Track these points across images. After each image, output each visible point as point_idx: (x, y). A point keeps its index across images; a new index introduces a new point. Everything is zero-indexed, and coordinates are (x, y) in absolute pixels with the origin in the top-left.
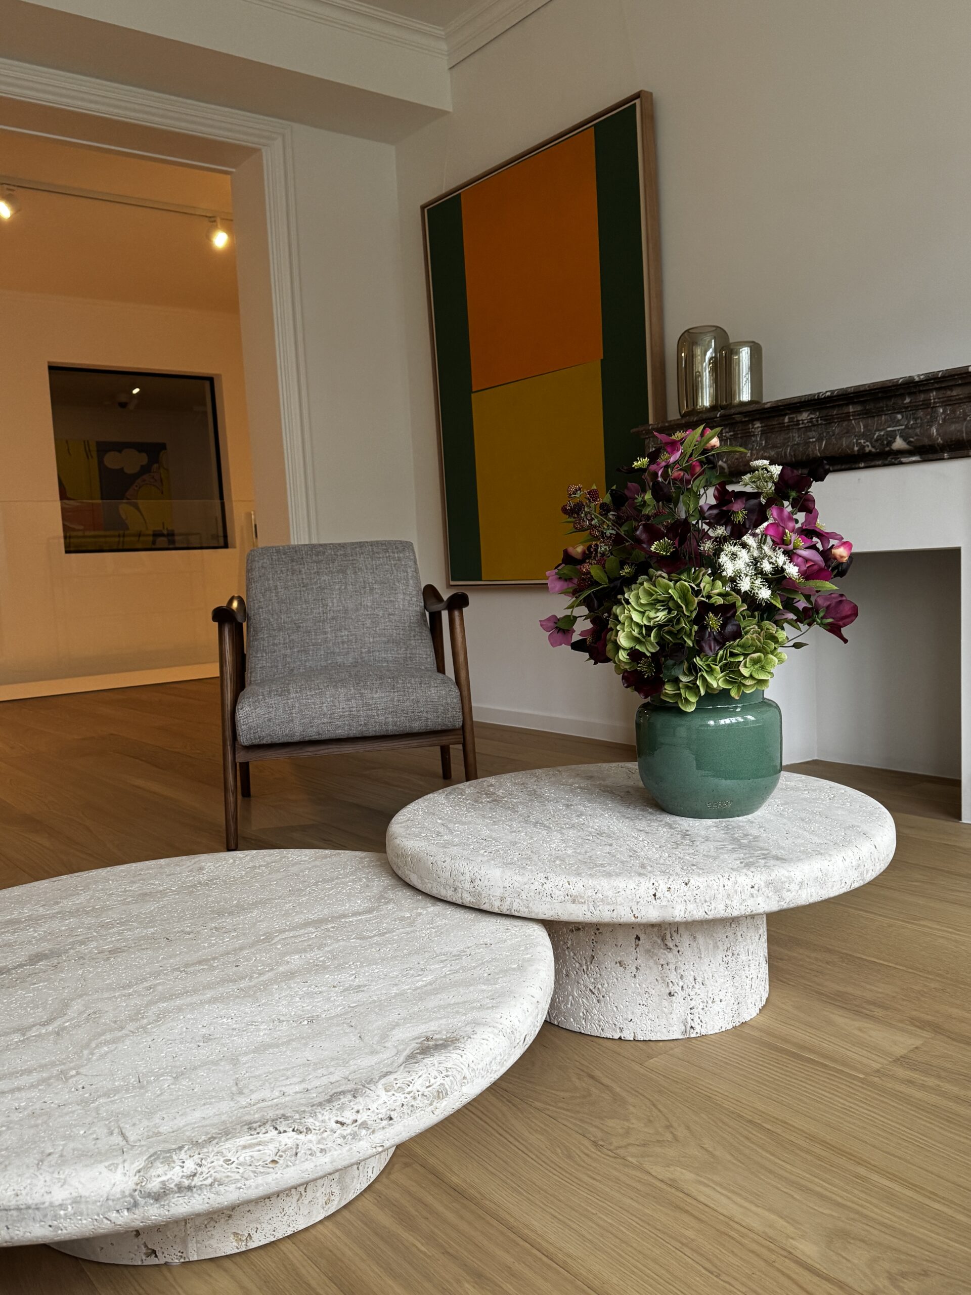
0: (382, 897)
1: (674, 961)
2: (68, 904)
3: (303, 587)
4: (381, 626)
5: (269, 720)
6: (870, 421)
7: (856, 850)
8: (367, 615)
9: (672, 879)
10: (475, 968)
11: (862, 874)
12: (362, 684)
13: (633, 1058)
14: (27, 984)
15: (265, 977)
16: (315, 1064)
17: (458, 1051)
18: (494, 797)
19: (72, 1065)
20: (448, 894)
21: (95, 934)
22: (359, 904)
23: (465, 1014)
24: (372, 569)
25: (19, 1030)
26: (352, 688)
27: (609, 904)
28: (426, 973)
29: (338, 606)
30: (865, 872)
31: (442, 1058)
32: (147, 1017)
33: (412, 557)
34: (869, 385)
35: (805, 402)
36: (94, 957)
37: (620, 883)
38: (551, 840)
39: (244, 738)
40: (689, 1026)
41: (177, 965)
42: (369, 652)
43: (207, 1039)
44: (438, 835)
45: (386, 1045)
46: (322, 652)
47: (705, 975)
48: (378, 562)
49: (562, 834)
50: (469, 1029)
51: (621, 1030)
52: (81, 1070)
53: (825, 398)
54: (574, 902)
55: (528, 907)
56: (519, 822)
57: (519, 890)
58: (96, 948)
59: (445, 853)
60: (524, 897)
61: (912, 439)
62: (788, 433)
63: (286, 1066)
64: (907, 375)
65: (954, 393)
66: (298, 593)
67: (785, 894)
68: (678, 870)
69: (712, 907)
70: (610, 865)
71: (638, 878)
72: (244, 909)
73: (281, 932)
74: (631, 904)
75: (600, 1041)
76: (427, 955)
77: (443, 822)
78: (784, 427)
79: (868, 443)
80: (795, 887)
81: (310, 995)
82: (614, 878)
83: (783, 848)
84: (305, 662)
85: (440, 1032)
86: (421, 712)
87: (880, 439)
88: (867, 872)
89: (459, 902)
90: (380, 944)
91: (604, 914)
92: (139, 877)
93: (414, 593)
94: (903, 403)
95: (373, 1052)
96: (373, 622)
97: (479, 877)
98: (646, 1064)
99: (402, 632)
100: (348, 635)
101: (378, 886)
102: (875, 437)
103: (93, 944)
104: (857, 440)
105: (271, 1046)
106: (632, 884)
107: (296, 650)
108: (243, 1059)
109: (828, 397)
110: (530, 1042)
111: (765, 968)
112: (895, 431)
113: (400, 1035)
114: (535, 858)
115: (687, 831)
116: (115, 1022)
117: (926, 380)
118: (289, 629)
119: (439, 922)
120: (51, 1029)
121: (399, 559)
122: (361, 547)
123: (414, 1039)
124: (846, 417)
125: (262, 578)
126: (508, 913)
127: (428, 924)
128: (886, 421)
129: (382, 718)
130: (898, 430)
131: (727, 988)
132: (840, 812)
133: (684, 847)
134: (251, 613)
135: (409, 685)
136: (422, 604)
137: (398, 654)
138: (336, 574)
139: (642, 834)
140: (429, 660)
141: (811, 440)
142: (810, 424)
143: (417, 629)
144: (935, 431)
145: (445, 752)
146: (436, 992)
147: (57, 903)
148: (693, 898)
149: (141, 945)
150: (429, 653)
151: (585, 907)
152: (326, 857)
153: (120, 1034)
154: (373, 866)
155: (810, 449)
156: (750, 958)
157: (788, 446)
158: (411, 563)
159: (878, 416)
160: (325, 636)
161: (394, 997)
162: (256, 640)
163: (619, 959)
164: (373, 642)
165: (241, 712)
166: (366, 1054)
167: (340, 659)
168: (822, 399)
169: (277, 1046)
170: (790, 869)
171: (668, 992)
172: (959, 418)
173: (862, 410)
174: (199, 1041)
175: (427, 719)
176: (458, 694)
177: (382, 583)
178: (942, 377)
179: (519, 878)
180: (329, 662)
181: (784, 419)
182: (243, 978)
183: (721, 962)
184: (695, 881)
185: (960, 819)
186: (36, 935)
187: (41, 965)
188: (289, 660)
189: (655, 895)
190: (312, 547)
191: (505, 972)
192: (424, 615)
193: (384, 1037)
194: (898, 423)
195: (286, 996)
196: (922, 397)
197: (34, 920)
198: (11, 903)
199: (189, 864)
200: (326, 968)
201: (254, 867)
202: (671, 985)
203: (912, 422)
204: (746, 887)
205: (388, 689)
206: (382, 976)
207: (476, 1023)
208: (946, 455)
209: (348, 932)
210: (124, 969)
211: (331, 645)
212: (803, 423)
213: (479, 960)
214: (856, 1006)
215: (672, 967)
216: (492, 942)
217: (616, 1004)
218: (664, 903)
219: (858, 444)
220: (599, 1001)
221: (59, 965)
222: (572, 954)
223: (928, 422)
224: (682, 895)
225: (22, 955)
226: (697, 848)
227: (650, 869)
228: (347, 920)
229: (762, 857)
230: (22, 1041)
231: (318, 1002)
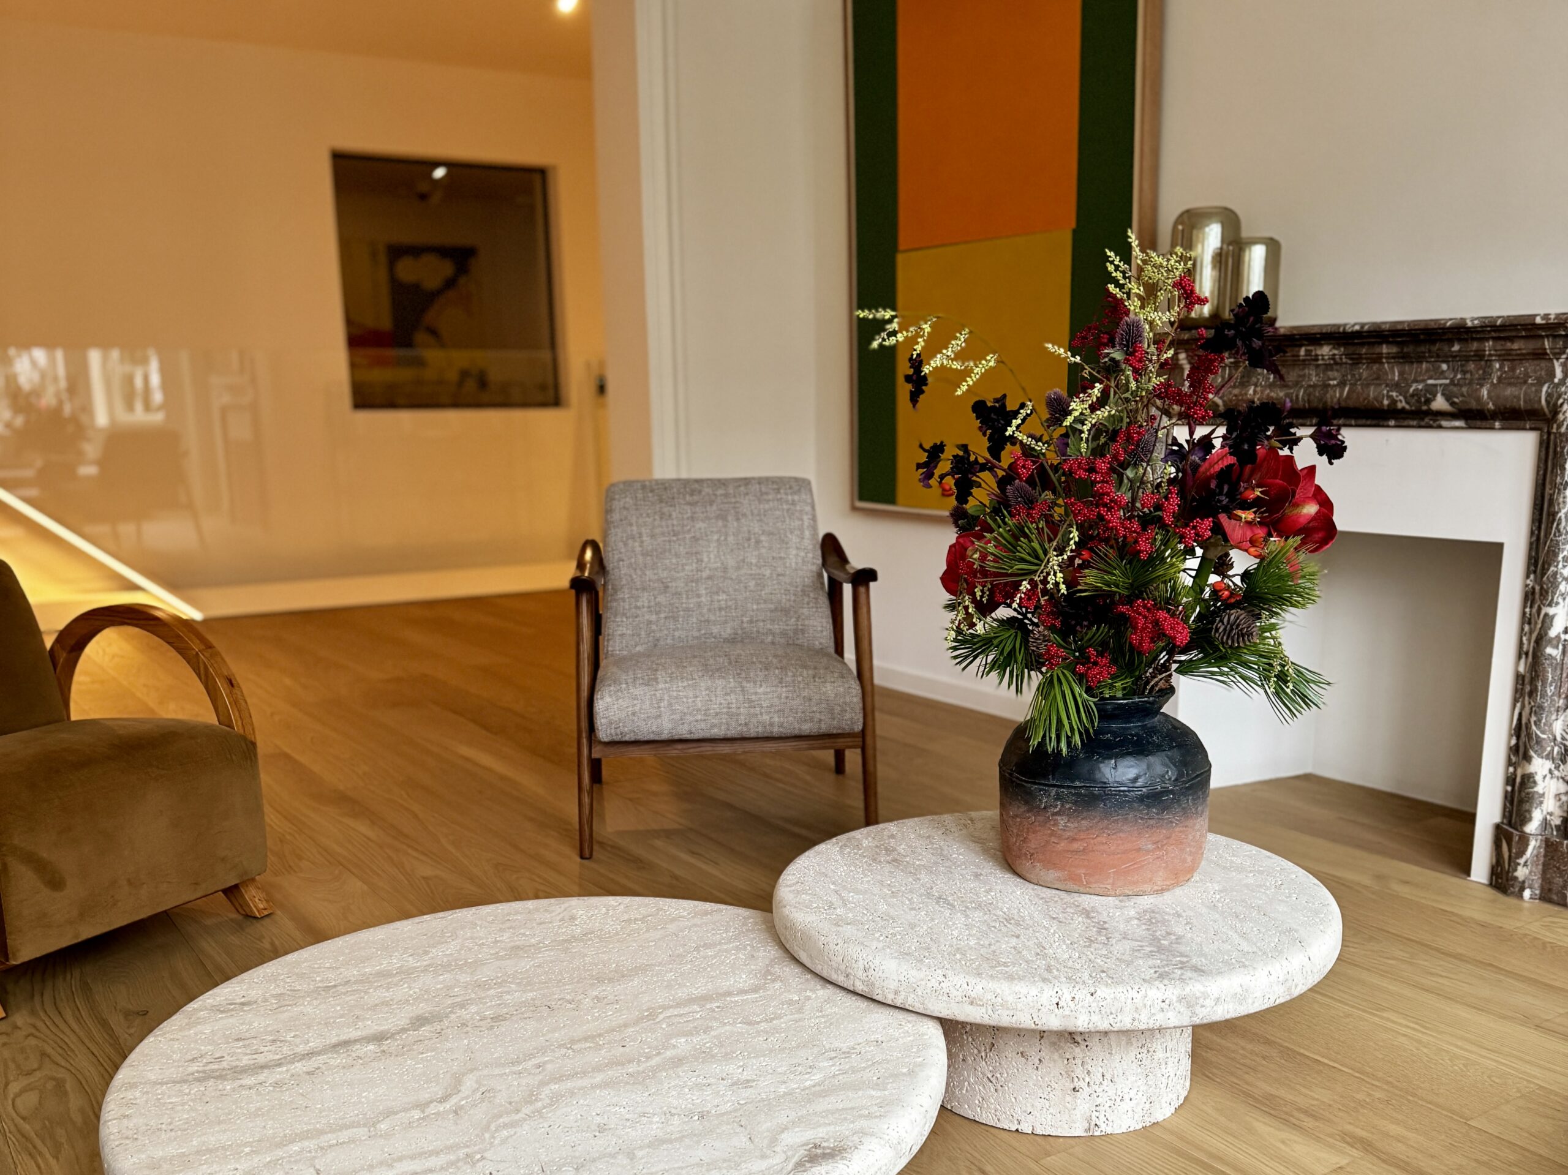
0: (768, 972)
1: (1081, 1056)
2: (438, 953)
3: (674, 536)
4: (767, 590)
5: (634, 714)
6: (1407, 368)
7: (1285, 963)
8: (751, 575)
9: (1077, 988)
10: (864, 1069)
11: (1289, 989)
12: (743, 675)
13: (1028, 1153)
14: (415, 1053)
15: (653, 1062)
16: (708, 1164)
17: (845, 1162)
18: (895, 855)
19: (476, 1148)
20: (840, 979)
21: (473, 996)
22: (743, 980)
23: (853, 1122)
24: (759, 515)
25: (417, 1106)
26: (732, 680)
27: (1008, 1009)
28: (815, 1071)
29: (716, 562)
30: (1293, 987)
31: (830, 1167)
32: (541, 1100)
33: (809, 501)
34: (1409, 323)
35: (1326, 334)
36: (478, 1024)
37: (1021, 988)
38: (954, 924)
39: (604, 732)
40: (1093, 1123)
41: (562, 1040)
42: (751, 622)
43: (602, 1129)
44: (830, 907)
45: (775, 1149)
46: (694, 620)
47: (1115, 1072)
48: (767, 506)
49: (967, 916)
50: (855, 1138)
51: (1019, 1122)
52: (486, 1155)
53: (1352, 333)
54: (972, 1003)
55: (923, 1004)
56: (921, 896)
57: (915, 986)
58: (477, 1013)
59: (838, 933)
60: (920, 993)
61: (1456, 400)
62: (1303, 369)
63: (680, 1164)
64: (1458, 315)
65: (1516, 346)
66: (667, 544)
67: (1198, 1009)
68: (1086, 976)
69: (1119, 1019)
70: (1014, 964)
71: (1041, 984)
72: (623, 976)
73: (665, 1008)
74: (1031, 1011)
75: (992, 1130)
76: (816, 1050)
77: (838, 888)
78: (1299, 360)
79: (1401, 398)
80: (1209, 1002)
81: (699, 1087)
82: (1016, 982)
83: (1205, 956)
84: (674, 630)
85: (827, 1140)
86: (813, 712)
87: (1417, 395)
88: (1296, 986)
89: (852, 988)
90: (767, 1032)
91: (1004, 1019)
92: (508, 925)
93: (810, 547)
94: (1450, 351)
95: (764, 1157)
96: (757, 585)
97: (873, 967)
98: (1042, 1162)
99: (793, 598)
100: (726, 600)
101: (763, 958)
102: (1411, 390)
103: (473, 1009)
104: (1388, 392)
105: (663, 1141)
106: (1034, 991)
107: (662, 615)
108: (639, 1154)
109: (1357, 332)
110: (916, 1151)
111: (1186, 1063)
112: (1435, 385)
113: (790, 1140)
114: (934, 949)
115: (1105, 922)
116: (510, 1103)
117: (1482, 327)
118: (654, 589)
119: (829, 1010)
120: (448, 1106)
121: (793, 503)
122: (746, 485)
123: (803, 1145)
124: (1377, 359)
125: (624, 522)
126: (901, 1006)
127: (818, 1011)
128: (1428, 370)
129: (766, 717)
130: (1441, 385)
131: (1139, 1087)
132: (1282, 908)
133: (1097, 946)
134: (610, 566)
135: (800, 679)
136: (820, 562)
137: (787, 625)
138: (713, 521)
139: (1055, 924)
140: (824, 633)
141: (1331, 382)
142: (1332, 362)
143: (812, 595)
144: (1486, 393)
145: (840, 757)
146: (824, 1094)
147: (426, 953)
148: (1098, 1010)
149: (522, 1013)
150: (825, 624)
151: (983, 1010)
152: (706, 913)
153: (517, 1117)
154: (758, 930)
155: (1328, 396)
156: (1168, 1055)
157: (1302, 386)
158: (808, 508)
159: (1418, 362)
160: (699, 600)
161: (783, 1096)
162: (616, 600)
163: (1021, 1049)
164: (757, 610)
165: (600, 702)
166: (756, 1157)
167: (715, 630)
168: (1348, 333)
169: (670, 1141)
170: (1207, 984)
171: (1072, 1087)
172: (1518, 378)
173: (1398, 353)
174: (595, 1131)
175: (820, 720)
176: (860, 691)
177: (771, 534)
178: (1500, 326)
179: (914, 973)
180: (703, 632)
181: (1299, 351)
182: (630, 1061)
183: (1134, 1059)
184: (1103, 992)
185: (1469, 875)
186: (411, 992)
187: (425, 1030)
188: (654, 627)
189: (1057, 1004)
190: (685, 483)
191: (895, 1076)
192: (820, 576)
193: (774, 1141)
194: (1442, 375)
195: (675, 1086)
196: (1475, 345)
197: (406, 973)
198: (378, 950)
199: (559, 910)
200: (713, 1056)
201: (629, 921)
202: (1076, 1080)
203: (1459, 376)
204: (1156, 1001)
205: (775, 683)
206: (771, 1071)
207: (863, 1133)
208: (1497, 424)
209: (735, 1014)
210: (510, 1042)
211: (705, 611)
212: (1323, 359)
213: (868, 1060)
214: (1286, 1113)
215: (1079, 1062)
216: (883, 1039)
217: (1015, 1095)
218: (1067, 1012)
219: (1389, 397)
220: (996, 1090)
221: (443, 1032)
222: (970, 1039)
223: (1479, 379)
224: (1087, 1005)
225: (401, 1018)
226: (1112, 949)
227: (1055, 973)
228: (733, 999)
229: (1180, 966)
230: (423, 1118)
231: (708, 1095)
